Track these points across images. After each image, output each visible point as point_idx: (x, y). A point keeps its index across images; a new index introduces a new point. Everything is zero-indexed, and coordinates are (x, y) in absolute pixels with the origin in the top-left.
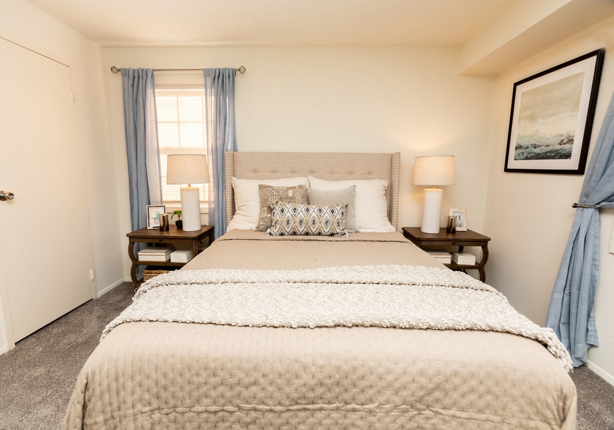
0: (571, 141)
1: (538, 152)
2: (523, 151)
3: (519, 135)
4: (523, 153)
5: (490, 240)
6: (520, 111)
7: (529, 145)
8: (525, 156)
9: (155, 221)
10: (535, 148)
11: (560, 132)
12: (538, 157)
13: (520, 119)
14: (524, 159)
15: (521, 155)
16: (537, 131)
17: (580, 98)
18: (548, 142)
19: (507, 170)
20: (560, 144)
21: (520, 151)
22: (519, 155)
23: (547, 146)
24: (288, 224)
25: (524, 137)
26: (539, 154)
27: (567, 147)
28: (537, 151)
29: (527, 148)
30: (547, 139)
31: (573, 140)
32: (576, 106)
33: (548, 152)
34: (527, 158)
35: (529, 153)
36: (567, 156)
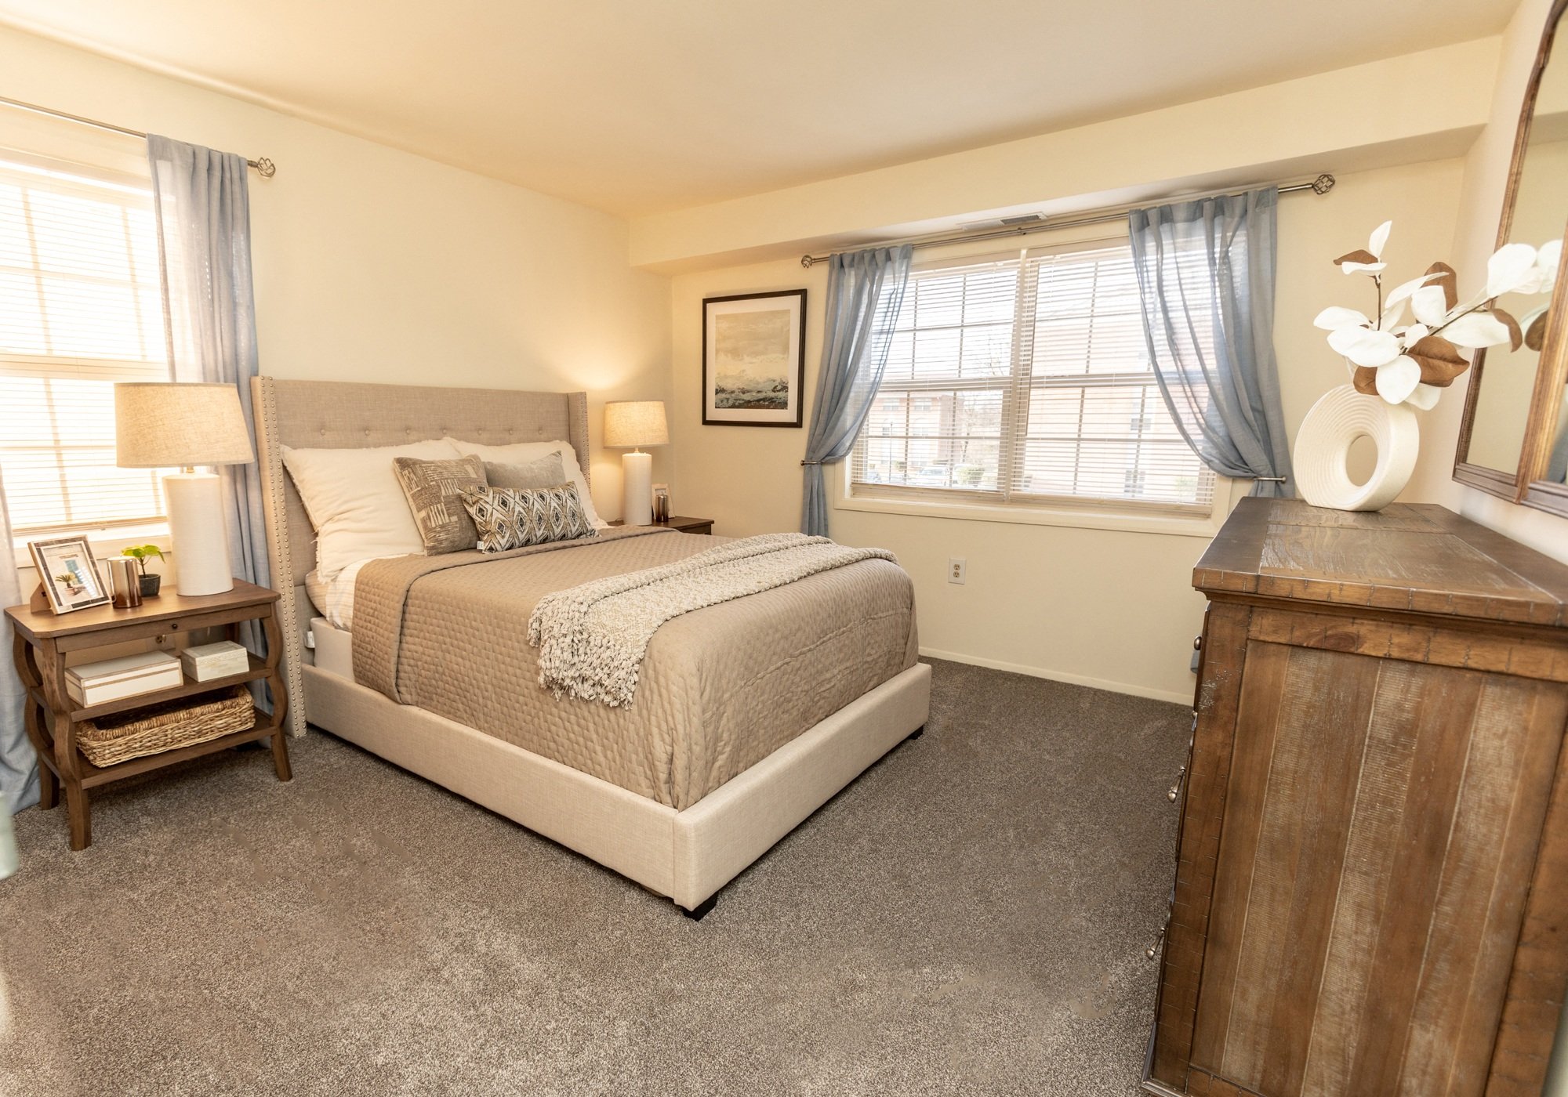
0: (785, 388)
1: (748, 399)
2: (728, 396)
3: (719, 374)
4: (728, 399)
5: (713, 522)
6: (717, 341)
7: (735, 388)
8: (730, 403)
9: (69, 586)
10: (744, 393)
11: (772, 376)
12: (748, 405)
13: (717, 351)
14: (730, 407)
15: (725, 402)
16: (744, 371)
17: (788, 339)
18: (760, 387)
19: (705, 422)
20: (774, 391)
21: (723, 396)
22: (722, 401)
23: (759, 392)
24: (522, 525)
25: (726, 377)
26: (749, 402)
27: (781, 394)
28: (747, 397)
29: (733, 392)
30: (758, 383)
31: (787, 388)
32: (786, 349)
33: (761, 400)
34: (733, 406)
35: (736, 400)
36: (783, 405)
